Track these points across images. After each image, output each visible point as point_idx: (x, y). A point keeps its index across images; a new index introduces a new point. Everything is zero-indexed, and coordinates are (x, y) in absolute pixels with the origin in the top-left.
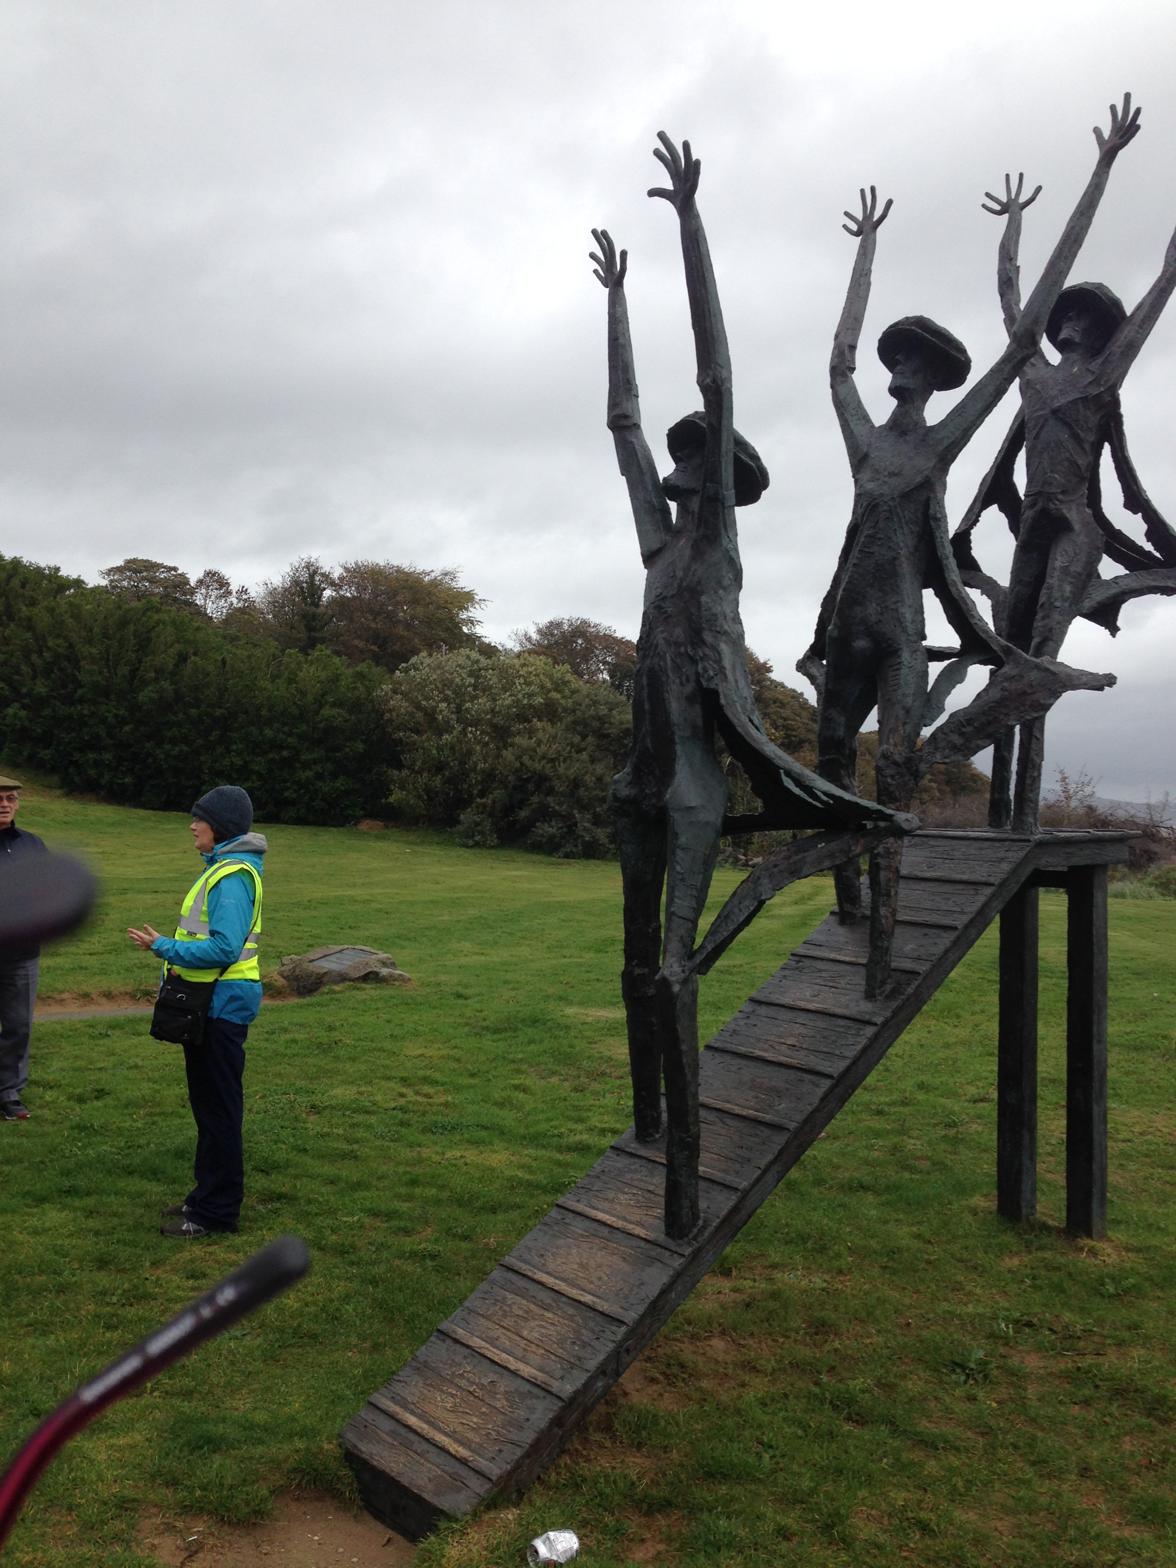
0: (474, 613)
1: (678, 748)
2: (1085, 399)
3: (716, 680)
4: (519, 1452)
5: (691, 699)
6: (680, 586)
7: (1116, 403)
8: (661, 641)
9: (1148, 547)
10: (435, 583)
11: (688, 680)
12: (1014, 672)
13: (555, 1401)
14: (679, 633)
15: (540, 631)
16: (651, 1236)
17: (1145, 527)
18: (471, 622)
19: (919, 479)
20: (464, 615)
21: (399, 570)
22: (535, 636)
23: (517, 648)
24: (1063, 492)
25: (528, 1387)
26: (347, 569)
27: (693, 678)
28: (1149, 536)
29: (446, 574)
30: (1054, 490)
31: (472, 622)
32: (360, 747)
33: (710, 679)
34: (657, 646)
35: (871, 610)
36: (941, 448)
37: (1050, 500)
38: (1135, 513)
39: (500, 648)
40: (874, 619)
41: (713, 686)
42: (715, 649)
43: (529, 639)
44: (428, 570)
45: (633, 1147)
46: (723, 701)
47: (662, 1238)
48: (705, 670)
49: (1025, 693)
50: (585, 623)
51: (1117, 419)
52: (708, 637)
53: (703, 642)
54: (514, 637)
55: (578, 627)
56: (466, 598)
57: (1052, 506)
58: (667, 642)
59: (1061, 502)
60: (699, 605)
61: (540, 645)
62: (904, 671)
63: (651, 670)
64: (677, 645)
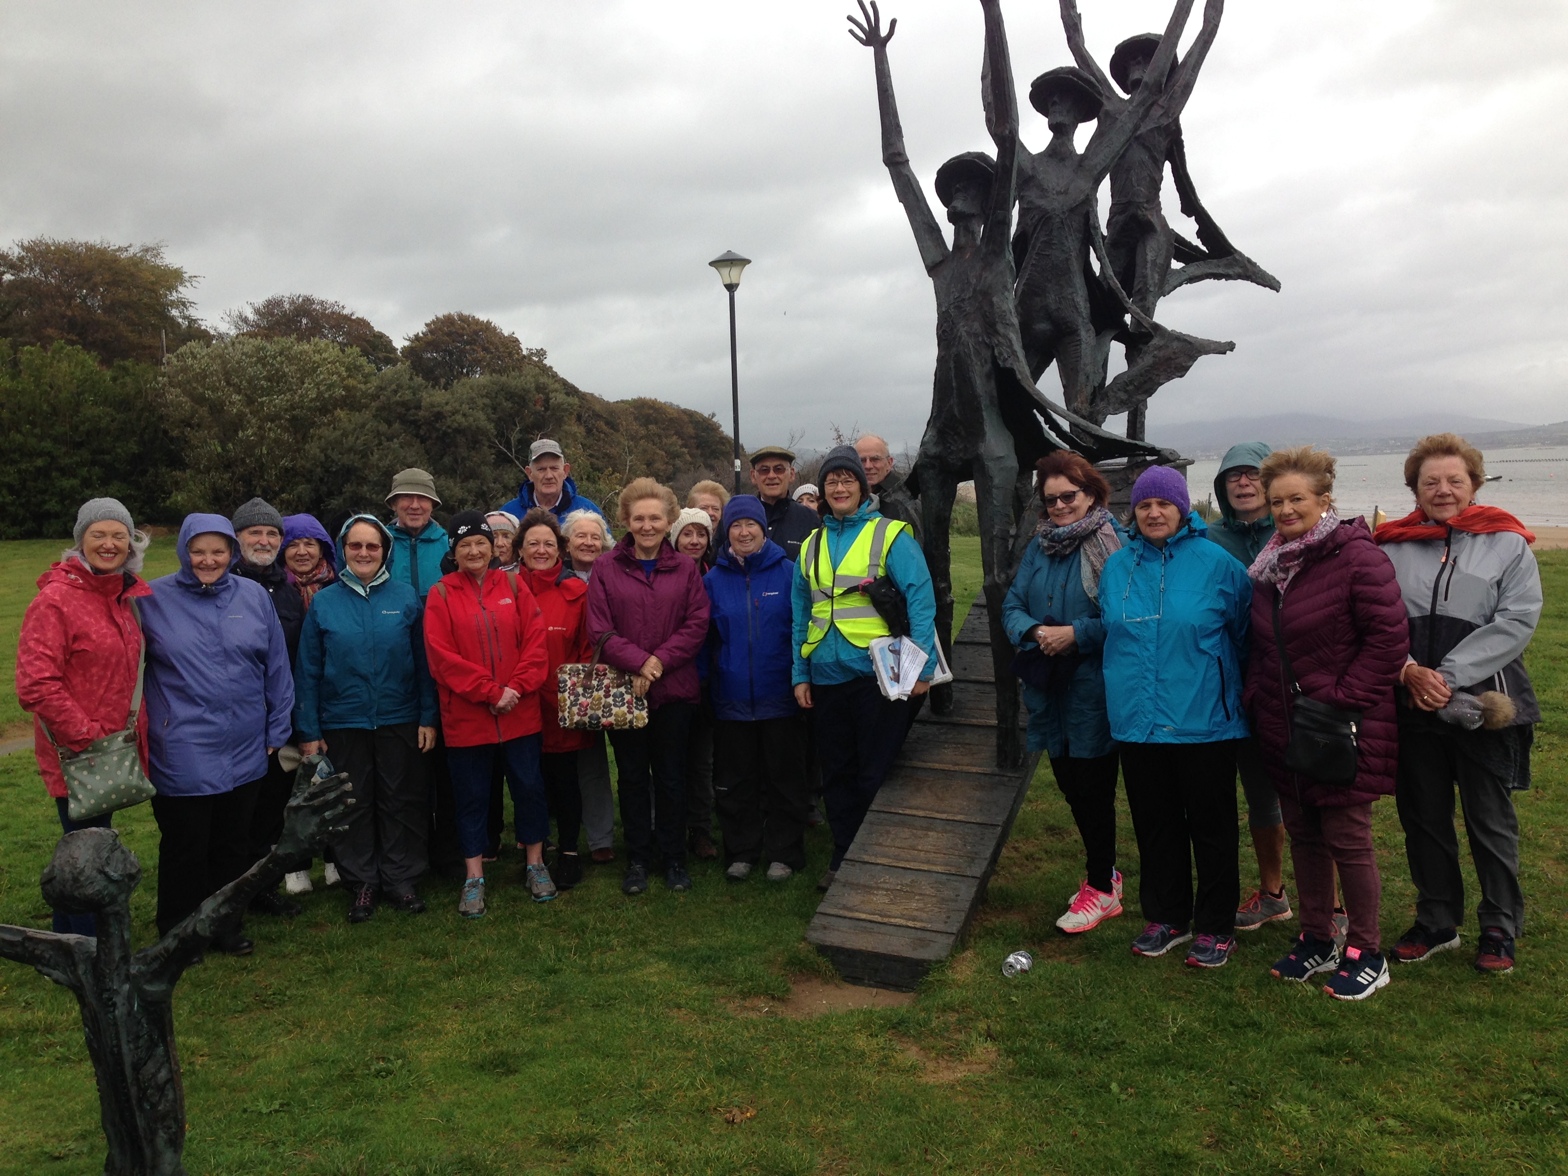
0: (185, 292)
1: (984, 413)
2: (1158, 128)
3: (1010, 361)
4: (963, 915)
5: (988, 376)
6: (975, 290)
7: (1178, 131)
8: (964, 334)
9: (1197, 242)
10: (136, 262)
11: (986, 362)
12: (1162, 343)
13: (974, 880)
14: (977, 326)
15: (257, 311)
16: (988, 770)
17: (1196, 227)
18: (182, 304)
19: (1082, 197)
20: (174, 296)
21: (90, 248)
22: (251, 316)
23: (233, 332)
24: (1147, 202)
25: (944, 877)
26: (23, 247)
27: (989, 360)
28: (1199, 234)
29: (147, 250)
30: (1141, 200)
31: (184, 304)
32: (133, 447)
33: (1005, 360)
34: (960, 338)
35: (1051, 300)
36: (1096, 172)
37: (1138, 207)
38: (1189, 216)
39: (212, 332)
40: (1053, 307)
41: (1008, 366)
42: (1006, 337)
43: (245, 320)
44: (124, 244)
45: (934, 718)
46: (1019, 377)
47: (996, 770)
48: (1001, 354)
49: (1170, 359)
50: (308, 301)
51: (1180, 144)
52: (1000, 328)
53: (997, 332)
54: (227, 319)
55: (302, 305)
56: (174, 277)
57: (1140, 212)
58: (968, 333)
59: (1146, 209)
60: (992, 304)
61: (258, 326)
62: (1083, 346)
63: (957, 355)
64: (976, 335)
